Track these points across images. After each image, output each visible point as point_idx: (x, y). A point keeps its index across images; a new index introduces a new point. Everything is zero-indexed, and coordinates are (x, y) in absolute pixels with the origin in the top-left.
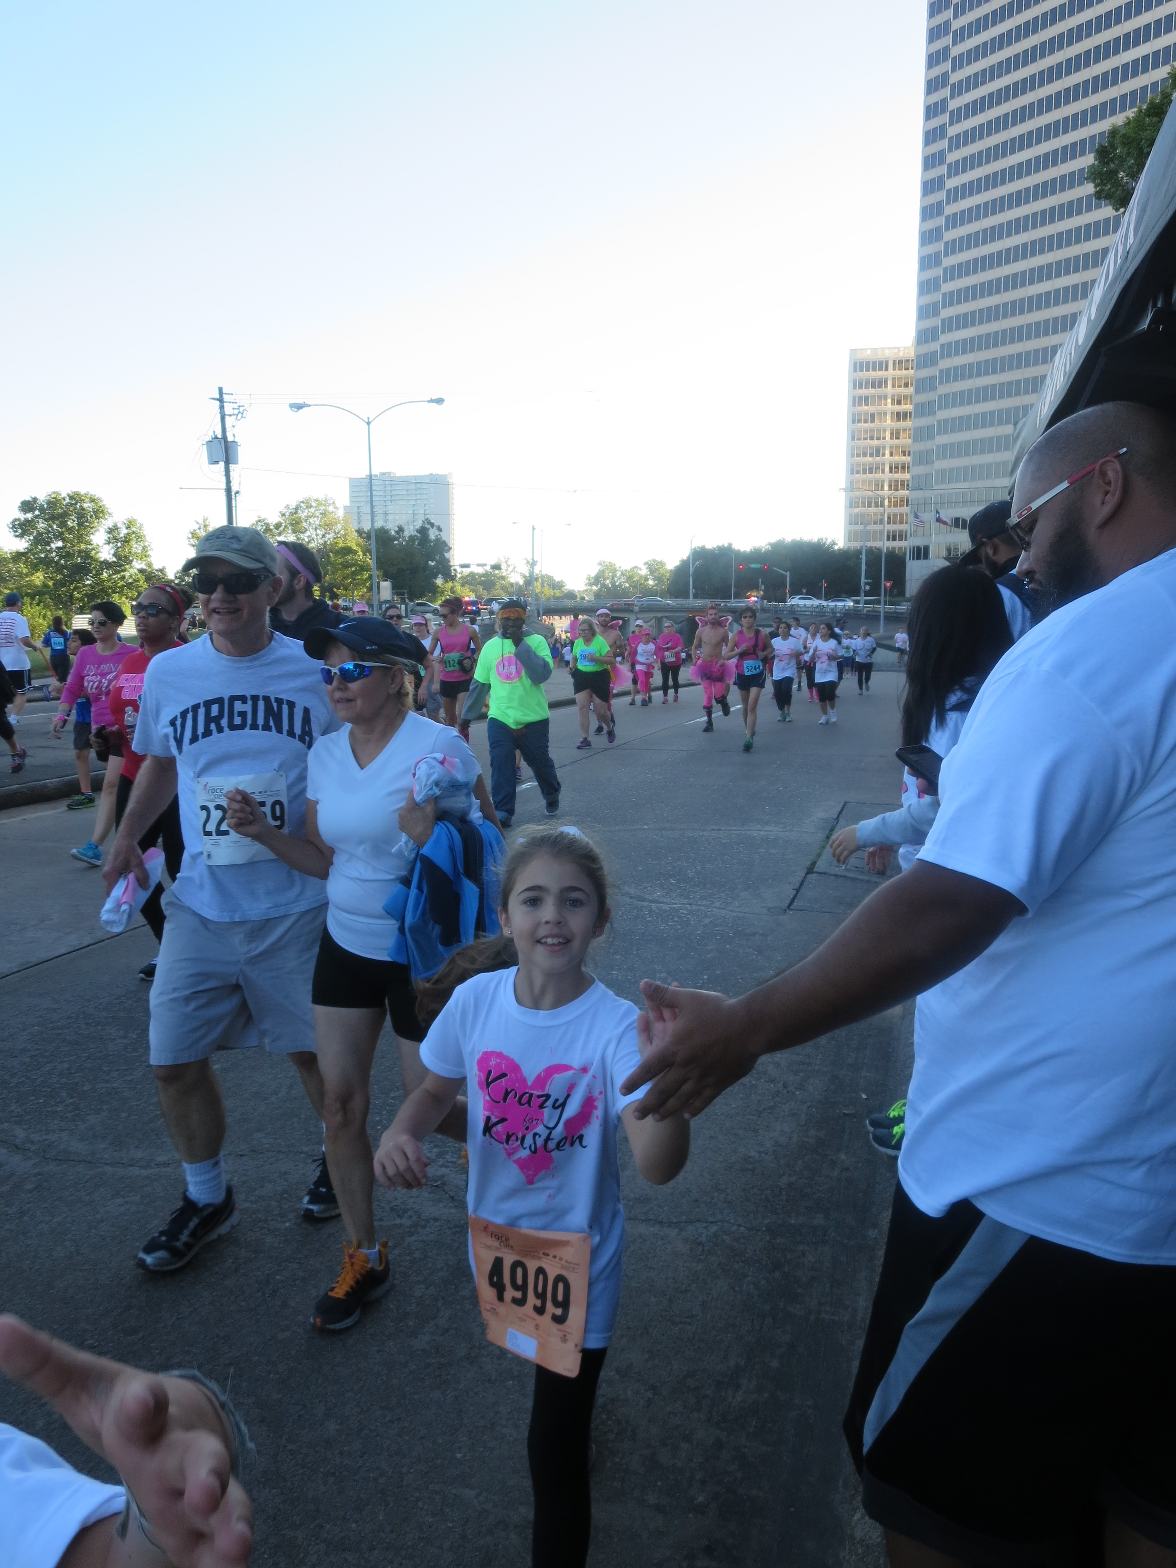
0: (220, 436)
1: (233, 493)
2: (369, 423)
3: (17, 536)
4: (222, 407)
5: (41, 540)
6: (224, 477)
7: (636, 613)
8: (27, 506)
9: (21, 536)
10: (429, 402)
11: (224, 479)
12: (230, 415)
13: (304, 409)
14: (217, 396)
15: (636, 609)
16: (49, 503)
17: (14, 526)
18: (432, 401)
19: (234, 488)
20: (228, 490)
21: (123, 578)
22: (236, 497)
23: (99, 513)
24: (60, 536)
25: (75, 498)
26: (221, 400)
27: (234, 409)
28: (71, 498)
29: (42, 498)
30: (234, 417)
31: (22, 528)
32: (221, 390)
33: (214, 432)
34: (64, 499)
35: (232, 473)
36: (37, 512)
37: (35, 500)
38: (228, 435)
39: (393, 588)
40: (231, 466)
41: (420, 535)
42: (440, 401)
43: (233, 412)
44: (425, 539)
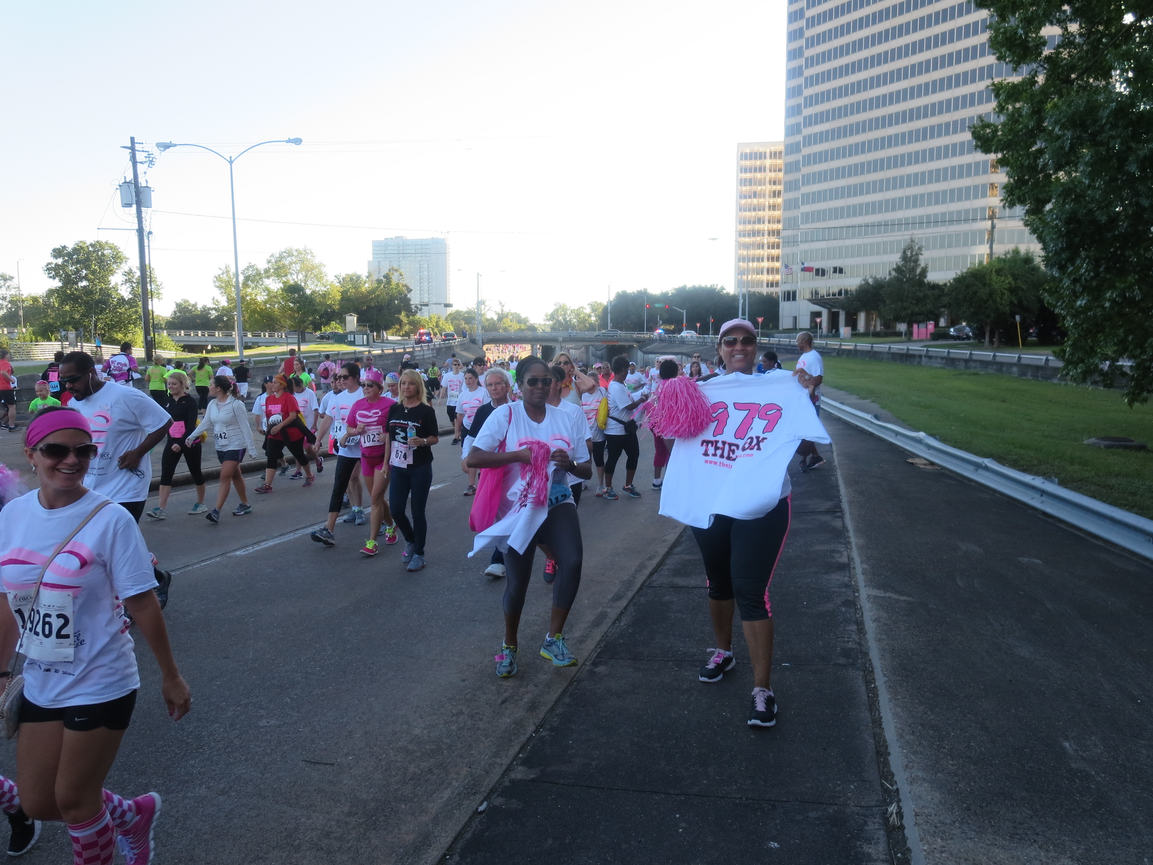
0: (131, 181)
1: (145, 234)
2: (231, 162)
3: (50, 277)
4: (133, 155)
5: (68, 281)
6: (136, 219)
7: (561, 343)
8: (58, 253)
9: (54, 278)
10: (287, 142)
11: (136, 220)
12: (141, 163)
13: (171, 148)
14: (130, 145)
15: (561, 339)
16: (75, 250)
17: (48, 269)
18: (289, 141)
19: (146, 229)
20: (140, 231)
22: (148, 237)
23: (117, 258)
24: (86, 278)
25: (98, 246)
26: (133, 149)
27: (146, 157)
28: (94, 246)
29: (70, 247)
30: (146, 165)
31: (54, 271)
32: (132, 139)
33: (125, 177)
34: (87, 247)
35: (143, 216)
36: (66, 258)
37: (64, 247)
38: (140, 180)
39: (358, 322)
40: (143, 209)
41: (384, 280)
42: (297, 141)
43: (144, 160)
44: (389, 282)
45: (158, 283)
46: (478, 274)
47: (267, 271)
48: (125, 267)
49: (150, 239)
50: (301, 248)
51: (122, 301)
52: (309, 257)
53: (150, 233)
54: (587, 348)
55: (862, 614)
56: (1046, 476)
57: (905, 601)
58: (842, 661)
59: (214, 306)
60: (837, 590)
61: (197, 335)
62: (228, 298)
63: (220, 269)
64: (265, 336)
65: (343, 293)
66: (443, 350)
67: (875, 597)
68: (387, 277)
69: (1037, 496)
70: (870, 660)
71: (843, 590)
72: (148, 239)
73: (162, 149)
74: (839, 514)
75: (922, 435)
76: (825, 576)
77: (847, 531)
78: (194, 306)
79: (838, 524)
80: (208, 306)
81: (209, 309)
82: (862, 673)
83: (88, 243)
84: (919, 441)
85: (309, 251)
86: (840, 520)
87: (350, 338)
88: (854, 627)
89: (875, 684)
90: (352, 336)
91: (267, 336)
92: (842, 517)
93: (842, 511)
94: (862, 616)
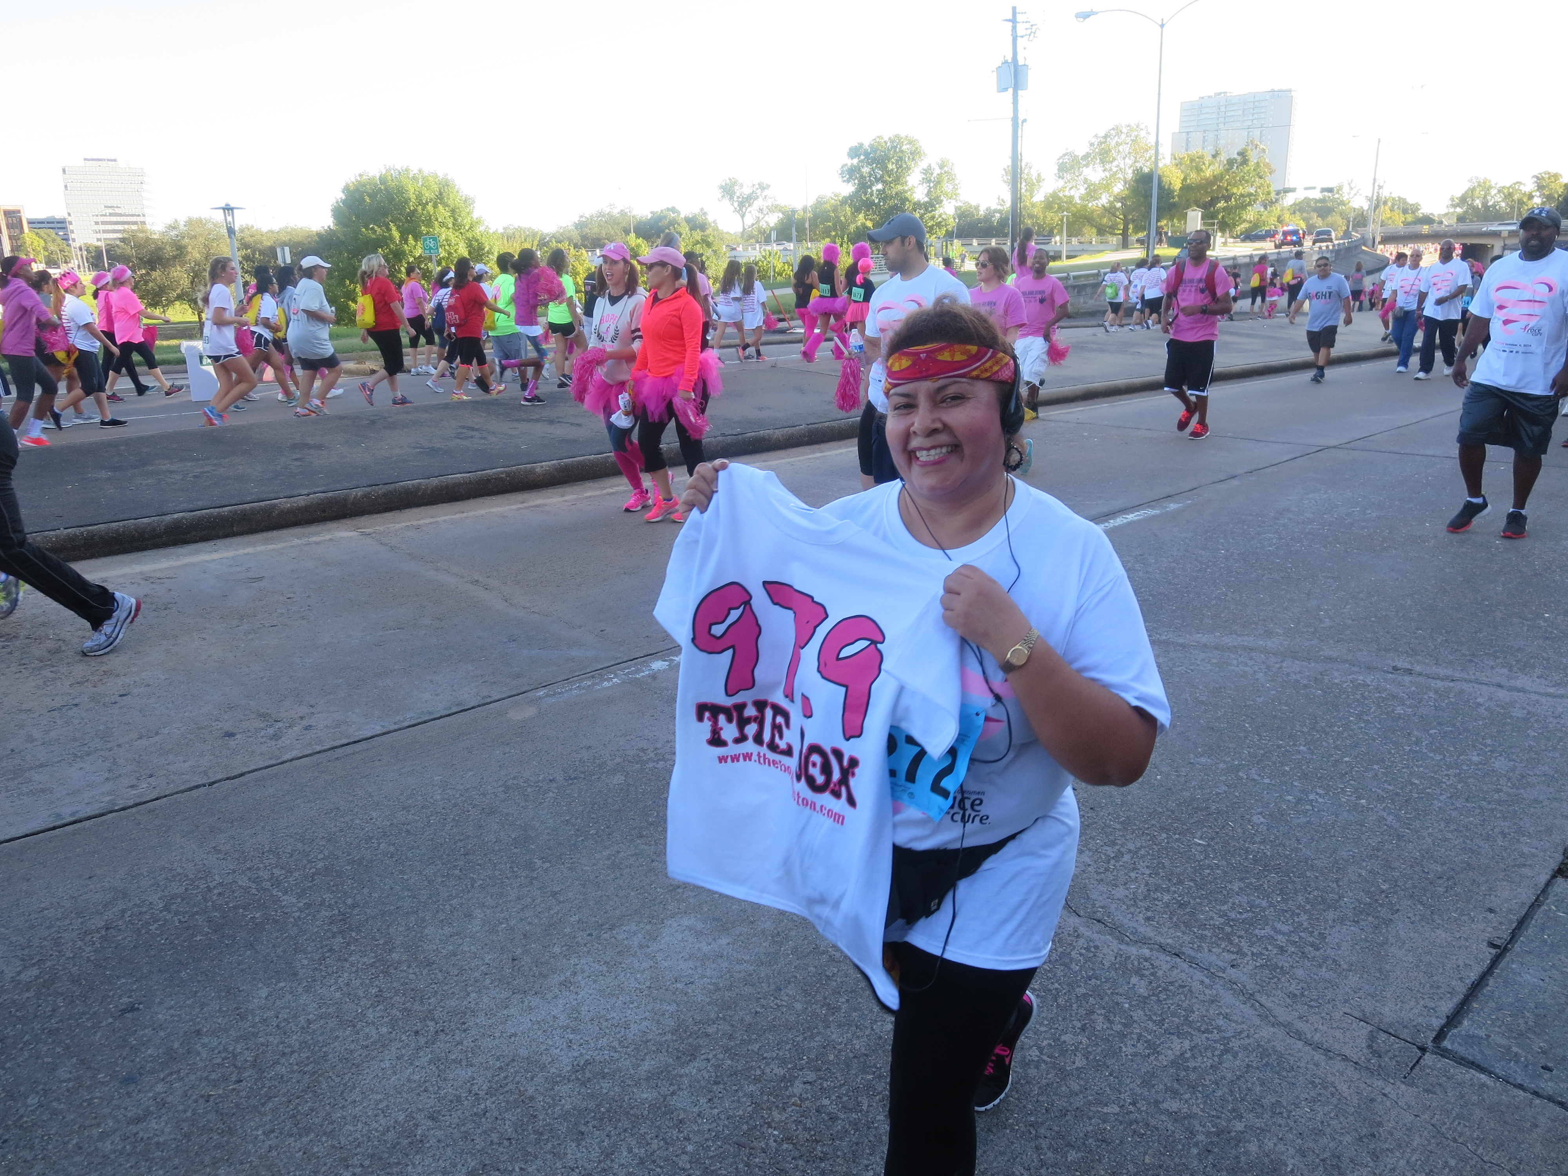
0: (1010, 61)
1: (1020, 122)
2: (1162, 26)
3: (844, 181)
4: (1014, 28)
5: (863, 186)
8: (854, 152)
9: (848, 182)
11: (1011, 107)
12: (1022, 37)
13: (1092, 17)
14: (1010, 17)
16: (871, 146)
17: (842, 173)
19: (1021, 117)
20: (1015, 119)
21: (933, 218)
22: (1022, 125)
23: (916, 154)
24: (880, 179)
25: (896, 142)
26: (1014, 21)
27: (1026, 29)
28: (892, 142)
30: (1026, 38)
31: (849, 173)
32: (1014, 9)
34: (886, 142)
35: (1020, 100)
36: (862, 157)
37: (861, 145)
38: (1019, 58)
39: (1202, 219)
40: (1020, 92)
41: (1239, 158)
43: (1025, 32)
44: (1245, 162)
45: (957, 182)
46: (1379, 141)
47: (1086, 157)
48: (923, 165)
50: (1133, 122)
51: (917, 205)
52: (1143, 134)
53: (1024, 121)
59: (999, 207)
65: (1185, 179)
66: (1343, 252)
68: (1242, 154)
72: (1022, 129)
78: (977, 208)
80: (993, 208)
81: (996, 211)
83: (886, 139)
85: (1142, 126)
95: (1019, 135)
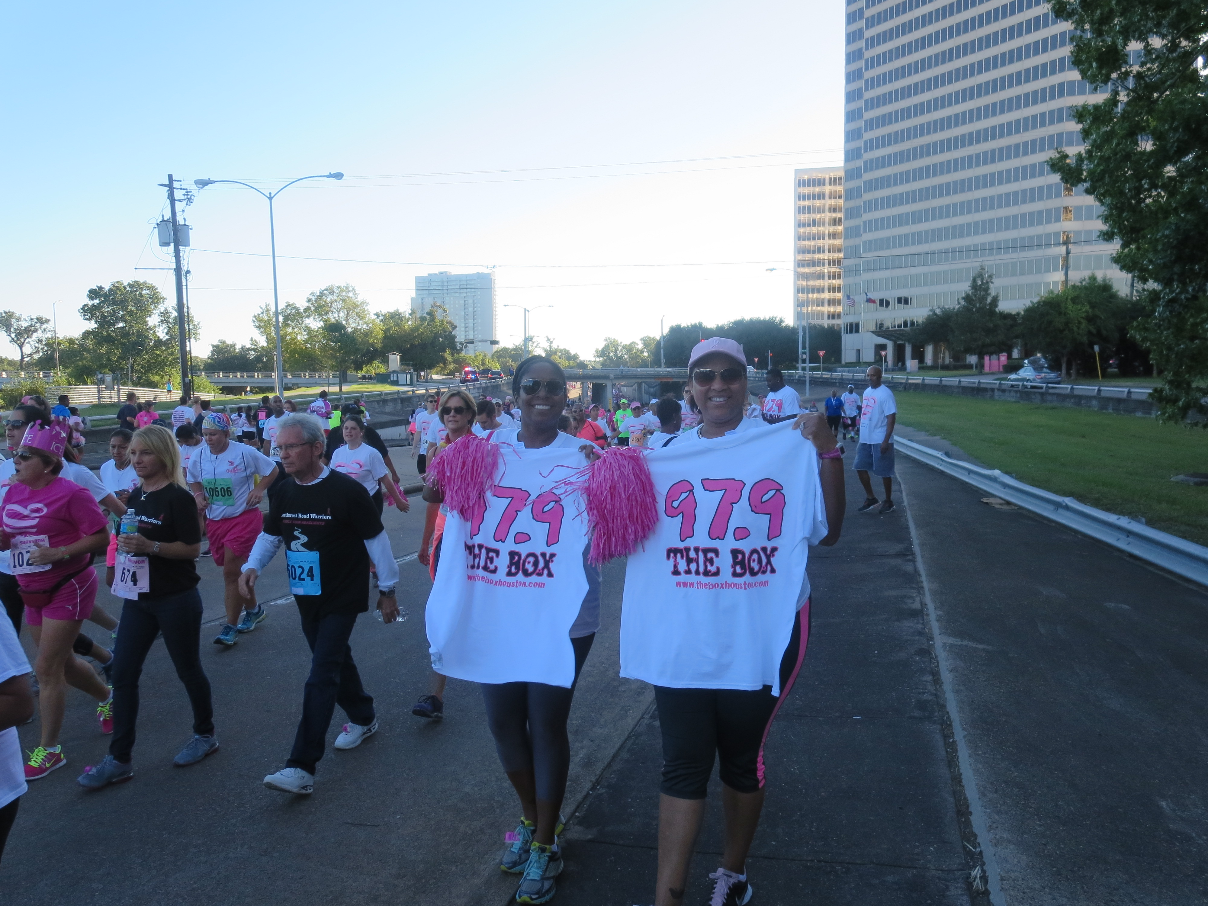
0: (169, 219)
1: (183, 273)
2: (271, 198)
3: (86, 319)
4: (171, 193)
5: (104, 322)
6: (174, 258)
7: (612, 380)
8: (94, 294)
9: (90, 319)
10: (328, 176)
11: (174, 260)
12: (179, 201)
13: (210, 185)
14: (167, 183)
15: (612, 376)
16: (110, 290)
17: (85, 311)
18: (330, 176)
19: (185, 269)
20: (178, 270)
22: (186, 276)
23: (155, 299)
24: (123, 319)
25: (136, 286)
26: (170, 186)
27: (184, 195)
28: (132, 286)
29: (107, 287)
30: (185, 202)
31: (89, 312)
32: (170, 177)
33: (163, 216)
34: (125, 287)
35: (181, 255)
36: (103, 299)
37: (101, 288)
38: (178, 218)
39: (400, 361)
40: (181, 248)
41: (428, 317)
42: (339, 176)
43: (182, 197)
44: (433, 319)
45: (196, 323)
47: (307, 309)
48: (161, 308)
49: (188, 278)
50: (343, 284)
51: (159, 343)
52: (351, 294)
54: (640, 385)
55: (938, 663)
56: (1133, 515)
57: (984, 649)
58: (917, 713)
59: (253, 347)
60: (910, 638)
61: (236, 377)
62: (267, 338)
63: (261, 308)
64: (305, 377)
65: (385, 331)
67: (952, 645)
68: (430, 314)
69: (1123, 536)
70: (948, 713)
71: (917, 638)
72: (187, 280)
73: (201, 186)
74: (910, 557)
75: (997, 472)
76: (896, 623)
77: (920, 575)
78: (233, 346)
79: (909, 568)
80: (247, 347)
81: (249, 349)
82: (939, 727)
83: (125, 284)
84: (994, 479)
86: (911, 563)
87: (393, 377)
88: (929, 678)
89: (954, 739)
90: (395, 375)
91: (307, 377)
92: (913, 561)
93: (913, 554)
94: (938, 666)
95: (184, 284)
